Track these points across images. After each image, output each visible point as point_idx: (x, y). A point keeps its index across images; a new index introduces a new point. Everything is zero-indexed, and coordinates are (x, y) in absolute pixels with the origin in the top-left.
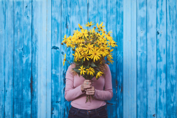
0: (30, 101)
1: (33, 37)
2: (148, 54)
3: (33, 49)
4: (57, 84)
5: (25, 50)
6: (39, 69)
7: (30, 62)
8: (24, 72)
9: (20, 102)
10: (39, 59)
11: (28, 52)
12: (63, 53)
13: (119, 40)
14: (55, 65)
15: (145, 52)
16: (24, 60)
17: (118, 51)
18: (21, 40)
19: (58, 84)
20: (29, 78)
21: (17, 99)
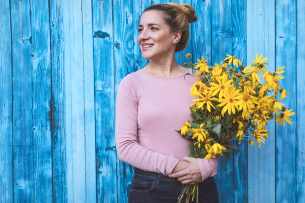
0: (49, 149)
1: (52, 12)
2: (299, 43)
3: (54, 39)
4: (106, 110)
5: (36, 41)
6: (67, 81)
7: (47, 66)
8: (35, 89)
9: (27, 152)
10: (67, 60)
11: (42, 46)
12: (117, 45)
13: (237, 16)
14: (102, 71)
15: (293, 38)
16: (35, 62)
17: (235, 37)
18: (27, 20)
19: (110, 111)
20: (45, 100)
21: (20, 146)
